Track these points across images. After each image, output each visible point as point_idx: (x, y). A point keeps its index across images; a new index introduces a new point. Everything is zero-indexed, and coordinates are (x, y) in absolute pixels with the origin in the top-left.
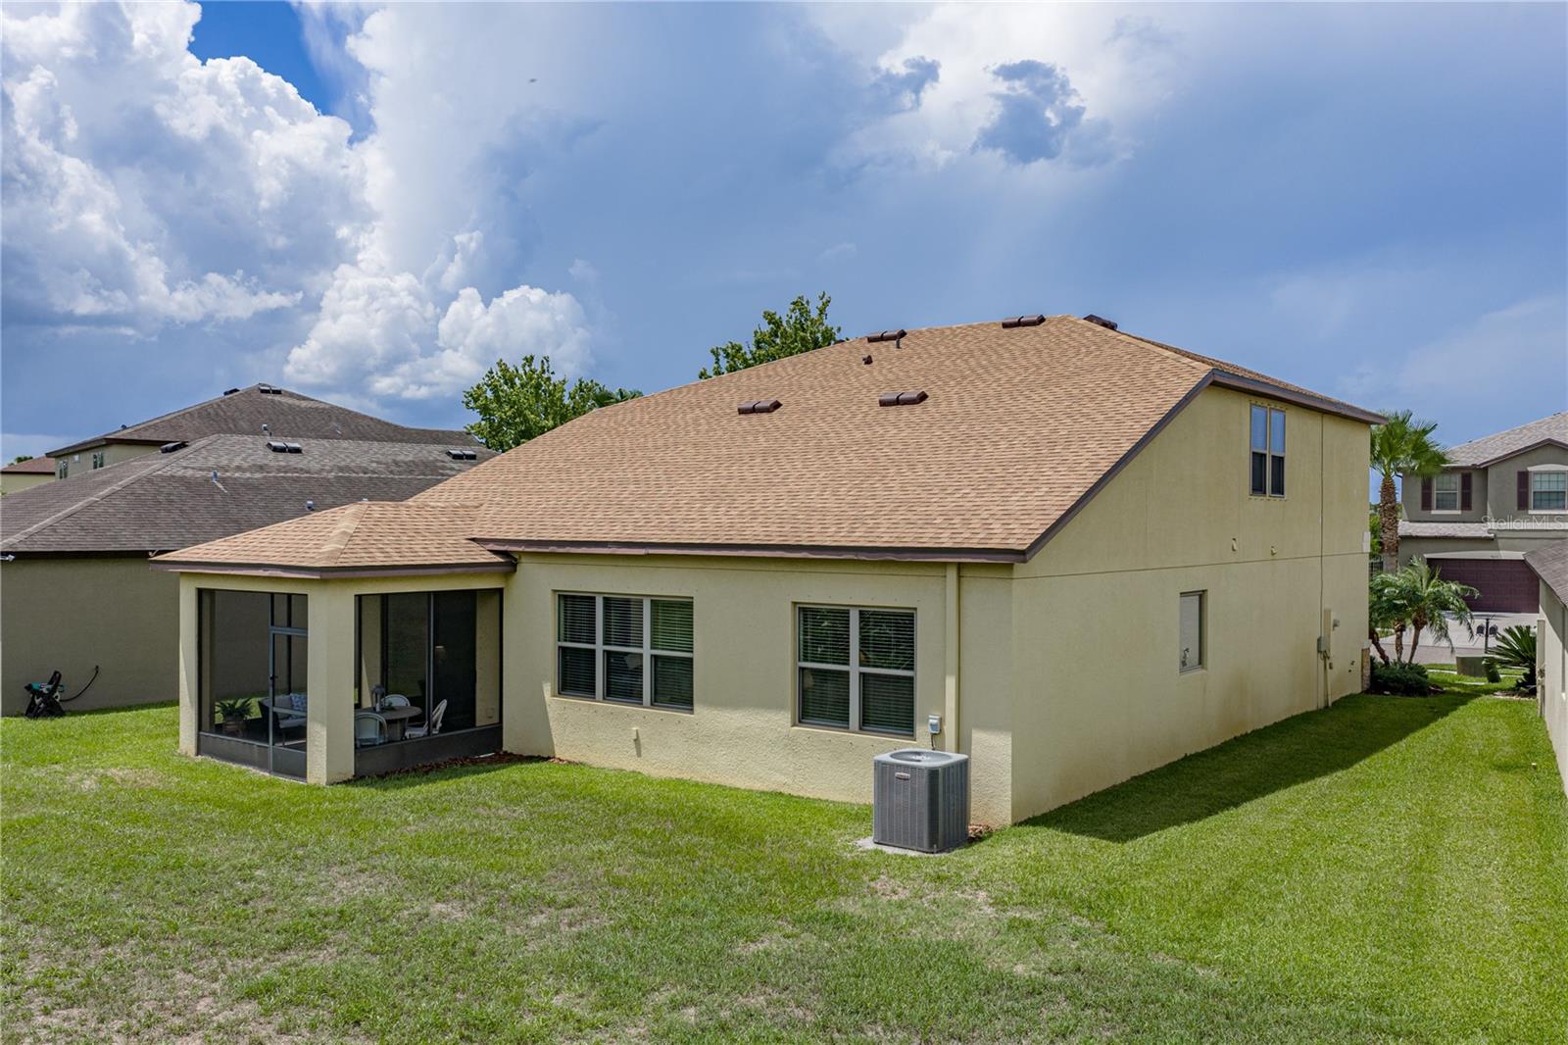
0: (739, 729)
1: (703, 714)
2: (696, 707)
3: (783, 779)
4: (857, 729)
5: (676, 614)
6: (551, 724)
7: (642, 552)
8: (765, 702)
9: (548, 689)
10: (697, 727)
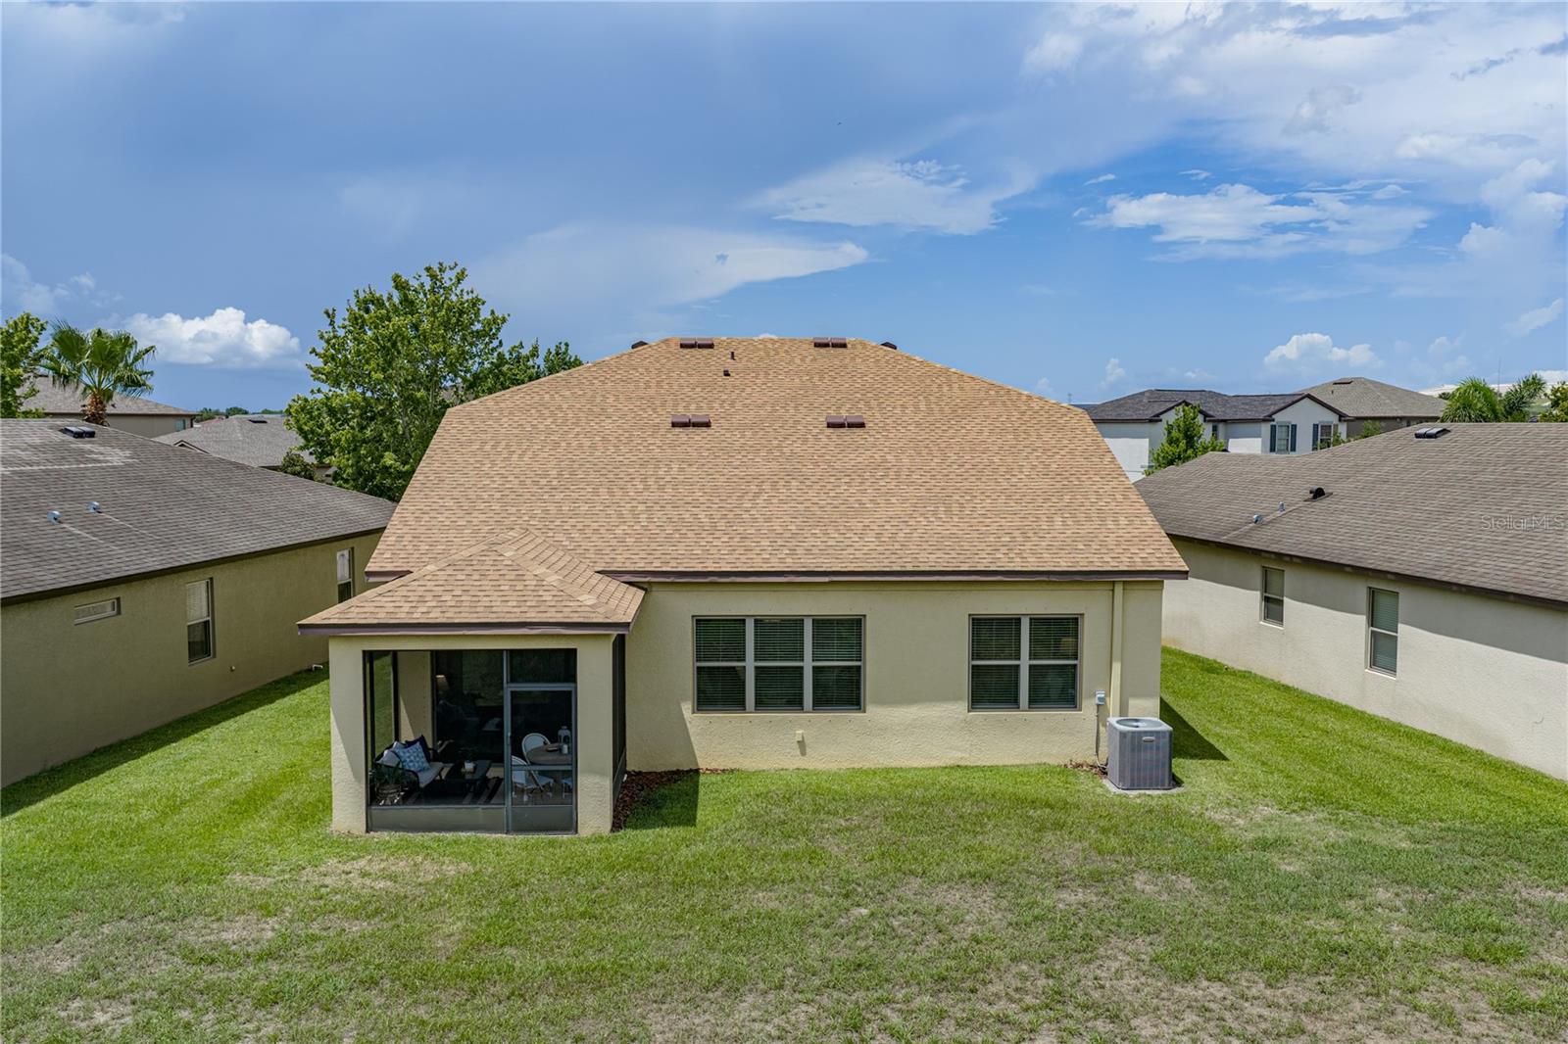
0: (915, 720)
1: (875, 713)
2: (869, 708)
3: (960, 755)
4: (1027, 708)
5: (846, 632)
6: (692, 739)
7: (826, 579)
8: (939, 695)
9: (687, 708)
10: (870, 724)
